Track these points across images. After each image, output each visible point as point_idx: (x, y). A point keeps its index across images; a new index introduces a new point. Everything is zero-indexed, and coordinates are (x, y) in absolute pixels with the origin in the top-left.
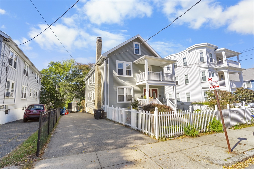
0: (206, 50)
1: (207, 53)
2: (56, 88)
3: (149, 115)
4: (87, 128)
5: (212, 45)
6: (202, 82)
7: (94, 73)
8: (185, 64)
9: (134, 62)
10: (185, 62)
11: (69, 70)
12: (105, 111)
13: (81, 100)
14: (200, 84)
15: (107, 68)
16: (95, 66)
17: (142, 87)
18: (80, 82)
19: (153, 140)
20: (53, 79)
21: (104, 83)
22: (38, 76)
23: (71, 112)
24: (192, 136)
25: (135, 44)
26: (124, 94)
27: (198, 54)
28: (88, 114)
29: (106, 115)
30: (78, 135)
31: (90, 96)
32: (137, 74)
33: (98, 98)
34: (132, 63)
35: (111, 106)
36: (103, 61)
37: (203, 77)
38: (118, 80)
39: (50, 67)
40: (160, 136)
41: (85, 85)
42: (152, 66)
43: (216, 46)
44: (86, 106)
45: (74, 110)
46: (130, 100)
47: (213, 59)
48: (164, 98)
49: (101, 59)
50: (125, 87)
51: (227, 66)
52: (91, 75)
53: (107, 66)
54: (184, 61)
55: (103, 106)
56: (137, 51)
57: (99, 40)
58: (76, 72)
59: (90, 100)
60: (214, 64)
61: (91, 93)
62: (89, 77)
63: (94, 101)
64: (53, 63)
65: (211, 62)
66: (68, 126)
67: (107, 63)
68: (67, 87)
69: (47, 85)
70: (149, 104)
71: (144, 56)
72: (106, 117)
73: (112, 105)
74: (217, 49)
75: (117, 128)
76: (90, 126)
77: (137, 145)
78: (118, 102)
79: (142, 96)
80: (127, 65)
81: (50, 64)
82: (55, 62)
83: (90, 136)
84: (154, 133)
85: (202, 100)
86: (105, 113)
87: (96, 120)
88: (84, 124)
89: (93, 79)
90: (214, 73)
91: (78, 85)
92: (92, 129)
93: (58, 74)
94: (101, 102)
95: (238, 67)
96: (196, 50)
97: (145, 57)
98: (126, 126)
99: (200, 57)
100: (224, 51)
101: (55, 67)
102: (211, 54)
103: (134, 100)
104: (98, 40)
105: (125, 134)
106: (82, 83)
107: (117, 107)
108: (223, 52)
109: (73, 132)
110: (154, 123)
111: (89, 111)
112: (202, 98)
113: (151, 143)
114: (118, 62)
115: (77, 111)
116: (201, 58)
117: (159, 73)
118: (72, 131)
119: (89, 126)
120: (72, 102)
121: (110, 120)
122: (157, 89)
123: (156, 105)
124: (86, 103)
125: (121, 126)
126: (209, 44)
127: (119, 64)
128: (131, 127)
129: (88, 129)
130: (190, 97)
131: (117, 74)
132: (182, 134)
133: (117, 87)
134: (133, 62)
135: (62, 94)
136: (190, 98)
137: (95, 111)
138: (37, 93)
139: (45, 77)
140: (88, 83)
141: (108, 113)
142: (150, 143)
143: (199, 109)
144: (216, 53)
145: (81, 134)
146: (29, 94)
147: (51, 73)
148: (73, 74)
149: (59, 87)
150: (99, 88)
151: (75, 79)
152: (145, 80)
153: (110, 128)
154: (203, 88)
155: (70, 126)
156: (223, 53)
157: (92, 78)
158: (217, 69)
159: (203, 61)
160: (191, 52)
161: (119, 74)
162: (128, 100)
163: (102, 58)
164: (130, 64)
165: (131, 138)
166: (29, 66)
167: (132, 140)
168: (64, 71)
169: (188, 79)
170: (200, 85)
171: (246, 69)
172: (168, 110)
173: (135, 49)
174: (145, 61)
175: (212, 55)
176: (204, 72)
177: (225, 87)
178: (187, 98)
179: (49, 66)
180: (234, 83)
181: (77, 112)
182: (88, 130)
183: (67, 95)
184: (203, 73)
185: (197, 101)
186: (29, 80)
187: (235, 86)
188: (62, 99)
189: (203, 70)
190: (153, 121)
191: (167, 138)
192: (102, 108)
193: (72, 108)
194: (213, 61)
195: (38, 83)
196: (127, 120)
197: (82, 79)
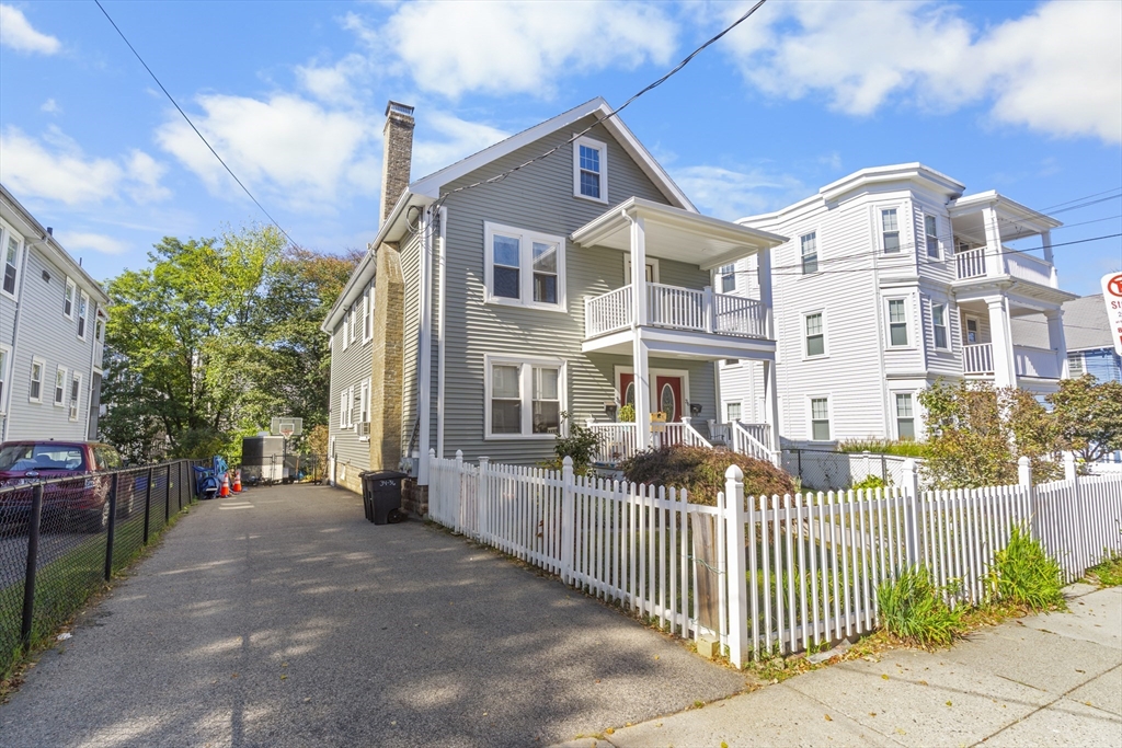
0: (912, 199)
1: (914, 214)
2: (190, 366)
3: (679, 513)
4: (309, 581)
5: (940, 174)
6: (890, 347)
7: (373, 290)
8: (809, 264)
9: (575, 235)
10: (812, 252)
11: (256, 282)
12: (421, 482)
13: (309, 427)
14: (879, 358)
15: (434, 260)
16: (376, 251)
17: (611, 364)
18: (305, 338)
19: (711, 673)
20: (175, 321)
21: (420, 334)
22: (81, 300)
23: (253, 483)
24: (924, 639)
25: (582, 148)
26: (522, 397)
27: (872, 215)
28: (340, 493)
29: (427, 502)
30: (236, 633)
31: (351, 407)
32: (587, 299)
33: (385, 412)
34: (562, 240)
35: (454, 457)
36: (415, 223)
37: (892, 326)
38: (494, 324)
39: (161, 264)
40: (756, 647)
41: (330, 352)
42: (661, 260)
43: (956, 182)
44: (330, 453)
45: (273, 470)
46: (550, 425)
47: (941, 245)
48: (712, 421)
49: (406, 210)
50: (527, 361)
51: (1005, 276)
52: (358, 299)
53: (435, 246)
54: (805, 248)
55: (410, 456)
56: (591, 183)
57: (398, 118)
58: (290, 291)
59: (350, 425)
60: (943, 267)
61: (357, 390)
62: (349, 310)
63: (366, 429)
64: (172, 246)
65: (929, 254)
66: (204, 566)
67: (437, 233)
68: (241, 362)
69: (142, 350)
70: (658, 445)
71: (631, 201)
72: (426, 510)
73: (459, 452)
74: (959, 196)
75: (482, 582)
76: (329, 564)
77: (619, 718)
78: (489, 435)
79: (608, 407)
80: (540, 252)
81: (160, 249)
82: (185, 242)
83: (308, 642)
84: (713, 625)
85: (888, 432)
86: (421, 493)
87: (373, 526)
88: (298, 550)
89: (368, 318)
90: (941, 309)
91: (294, 354)
92: (333, 588)
93: (201, 299)
94: (404, 431)
95: (1046, 285)
96: (866, 198)
97: (633, 206)
98: (536, 571)
99: (881, 232)
100: (991, 204)
101: (183, 264)
102: (934, 219)
103: (573, 428)
104: (392, 120)
105: (530, 629)
106: (316, 343)
107: (484, 464)
108: (989, 209)
109: (212, 612)
110: (715, 562)
111: (343, 477)
112: (887, 424)
113: (707, 697)
114: (493, 231)
115: (287, 476)
116: (886, 235)
117: (699, 292)
118: (208, 604)
119: (323, 569)
120: (265, 435)
121: (447, 531)
122: (684, 374)
123: (698, 453)
124: (332, 439)
125: (503, 565)
126: (925, 168)
127: (499, 241)
128: (563, 576)
129: (311, 586)
130: (830, 417)
131: (485, 294)
132: (868, 628)
133: (485, 357)
134: (568, 235)
135: (217, 394)
136: (827, 422)
137: (367, 478)
138: (76, 384)
139: (134, 310)
140: (340, 343)
141: (438, 489)
142: (699, 700)
143: (879, 474)
144: (953, 216)
145: (254, 630)
146: (27, 388)
147: (164, 291)
148: (270, 301)
149: (207, 361)
150: (393, 363)
151: (285, 324)
152: (632, 325)
153: (445, 583)
154: (890, 377)
155: (217, 567)
156: (989, 216)
157: (359, 318)
158: (955, 292)
159: (897, 249)
160: (841, 208)
161: (497, 293)
162: (539, 428)
163: (411, 203)
164: (556, 244)
165: (573, 659)
166: (22, 238)
167: (581, 680)
168: (230, 283)
169: (822, 336)
170: (879, 362)
171: (1079, 297)
172: (769, 481)
173: (582, 172)
174: (635, 228)
175: (934, 225)
176: (901, 302)
177: (993, 374)
178: (814, 422)
179: (155, 259)
180: (1027, 359)
181: (285, 481)
182: (312, 591)
183: (244, 400)
184: (895, 306)
185: (861, 437)
186: (20, 313)
187: (1031, 371)
188: (217, 420)
189: (896, 293)
190: (710, 551)
191: (793, 657)
192: (405, 463)
193: (260, 464)
194: (941, 252)
195: (81, 334)
196: (541, 535)
197: (315, 324)
